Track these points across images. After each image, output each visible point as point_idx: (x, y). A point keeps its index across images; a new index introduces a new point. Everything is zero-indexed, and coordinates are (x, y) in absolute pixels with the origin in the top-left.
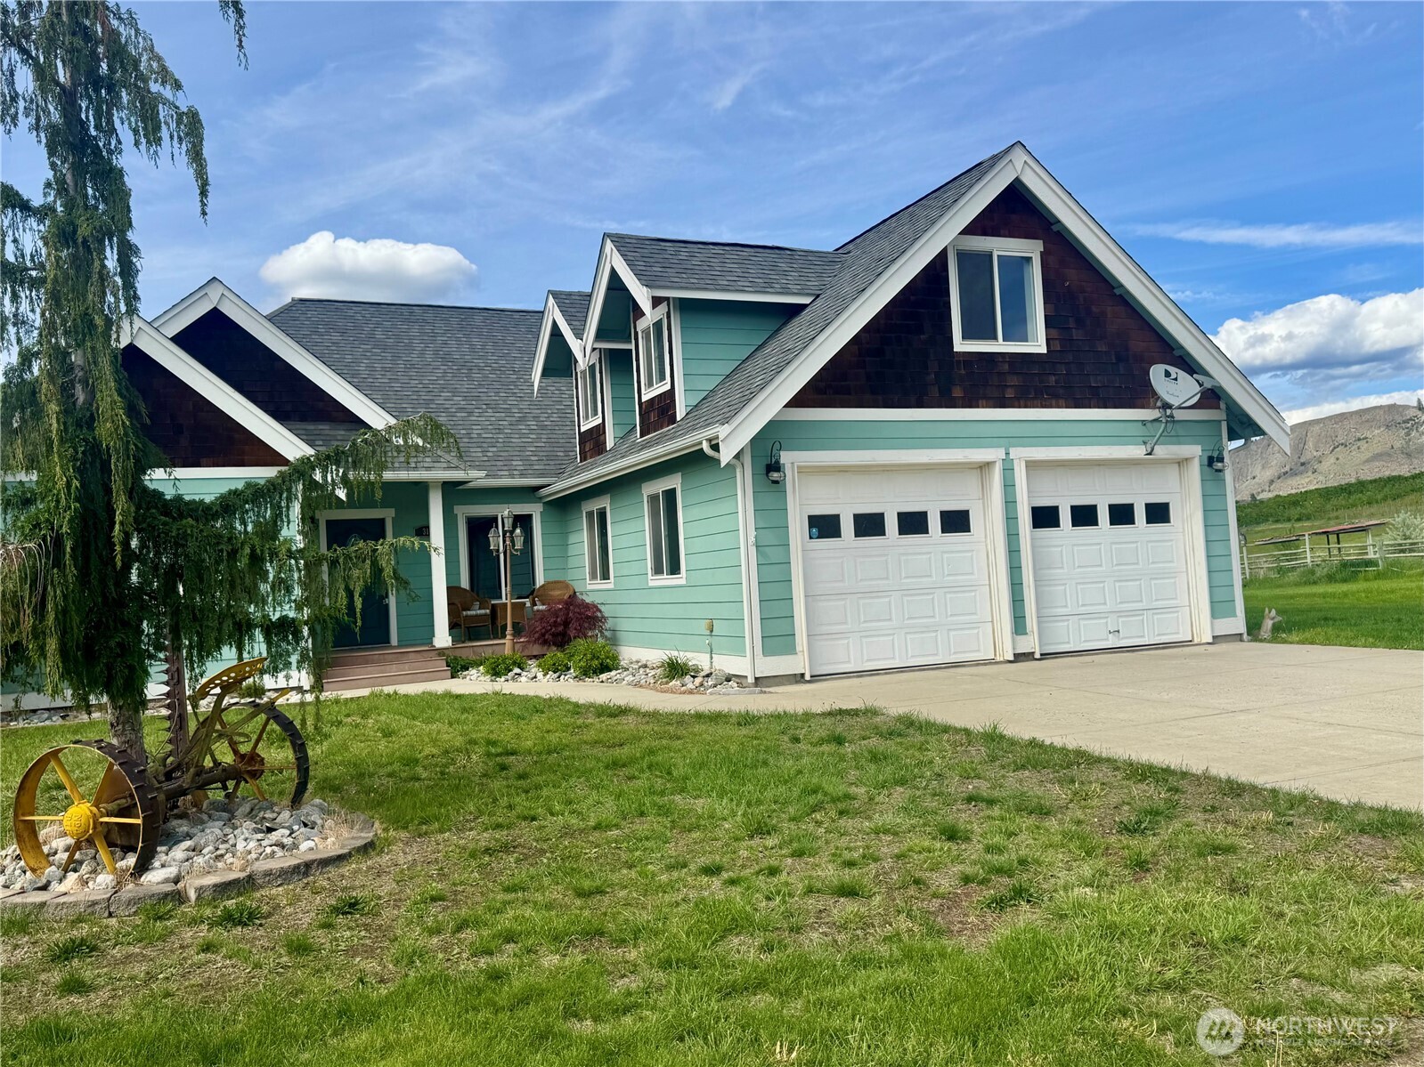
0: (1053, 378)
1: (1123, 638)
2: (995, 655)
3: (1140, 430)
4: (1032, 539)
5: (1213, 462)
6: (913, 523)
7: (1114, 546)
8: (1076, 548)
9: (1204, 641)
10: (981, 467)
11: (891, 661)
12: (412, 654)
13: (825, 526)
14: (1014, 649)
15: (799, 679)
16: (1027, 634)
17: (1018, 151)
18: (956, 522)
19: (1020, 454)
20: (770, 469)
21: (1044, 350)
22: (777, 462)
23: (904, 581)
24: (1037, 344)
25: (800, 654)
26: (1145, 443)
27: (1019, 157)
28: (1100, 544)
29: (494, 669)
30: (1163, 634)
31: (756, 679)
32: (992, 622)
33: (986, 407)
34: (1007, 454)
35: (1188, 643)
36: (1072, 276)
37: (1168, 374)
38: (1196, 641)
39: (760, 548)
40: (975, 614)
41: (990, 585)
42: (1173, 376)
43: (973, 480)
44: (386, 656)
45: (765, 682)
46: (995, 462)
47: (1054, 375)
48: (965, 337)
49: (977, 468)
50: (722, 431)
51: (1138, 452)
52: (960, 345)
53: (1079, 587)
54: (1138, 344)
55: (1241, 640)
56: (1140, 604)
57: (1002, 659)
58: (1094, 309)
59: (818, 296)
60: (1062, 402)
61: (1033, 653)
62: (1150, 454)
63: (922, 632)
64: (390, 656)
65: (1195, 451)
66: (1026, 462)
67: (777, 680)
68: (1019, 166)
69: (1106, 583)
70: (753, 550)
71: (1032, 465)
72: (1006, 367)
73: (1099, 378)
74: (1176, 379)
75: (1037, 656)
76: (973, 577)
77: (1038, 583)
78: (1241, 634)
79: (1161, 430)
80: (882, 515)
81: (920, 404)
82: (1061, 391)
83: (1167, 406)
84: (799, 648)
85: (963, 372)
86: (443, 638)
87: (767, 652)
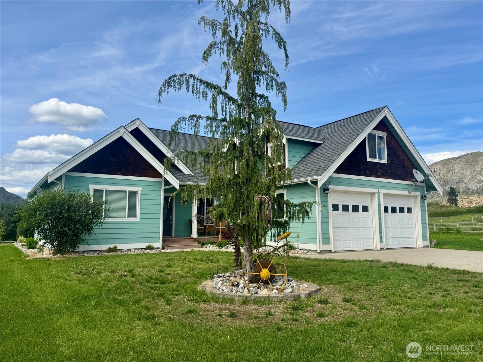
0: (389, 171)
1: (402, 245)
2: (374, 248)
3: (406, 187)
4: (384, 215)
5: (423, 197)
6: (356, 208)
7: (400, 219)
8: (392, 219)
9: (420, 247)
10: (371, 194)
11: (350, 248)
12: (187, 239)
13: (335, 208)
14: (380, 246)
15: (330, 252)
16: (383, 242)
17: (386, 108)
18: (365, 209)
19: (383, 191)
20: (325, 190)
21: (386, 163)
22: (328, 188)
23: (354, 225)
24: (385, 161)
25: (331, 244)
26: (408, 191)
27: (386, 110)
28: (397, 218)
29: (220, 245)
30: (411, 245)
31: (320, 251)
32: (373, 238)
33: (374, 177)
34: (379, 191)
35: (416, 248)
36: (393, 143)
37: (416, 172)
38: (418, 247)
39: (322, 213)
40: (369, 236)
41: (373, 228)
42: (417, 173)
43: (369, 197)
44: (180, 239)
45: (322, 252)
46: (376, 193)
47: (389, 170)
48: (370, 157)
49: (370, 194)
50: (319, 178)
51: (406, 193)
52: (369, 159)
53: (393, 230)
54: (407, 163)
55: (429, 247)
56: (405, 236)
57: (376, 249)
58: (397, 153)
59: (324, 142)
60: (390, 177)
61: (384, 248)
62: (409, 194)
63: (357, 240)
64: (181, 240)
65: (418, 194)
66: (383, 193)
67: (325, 252)
68: (386, 112)
69: (398, 229)
70: (320, 213)
71: (385, 195)
72: (378, 166)
73: (398, 172)
74: (418, 174)
75: (385, 249)
76: (369, 225)
77: (386, 228)
78: (428, 246)
79: (414, 188)
80: (348, 205)
81: (359, 175)
82: (390, 174)
83: (417, 181)
84: (330, 243)
85: (369, 167)
86: (195, 235)
87: (323, 243)
